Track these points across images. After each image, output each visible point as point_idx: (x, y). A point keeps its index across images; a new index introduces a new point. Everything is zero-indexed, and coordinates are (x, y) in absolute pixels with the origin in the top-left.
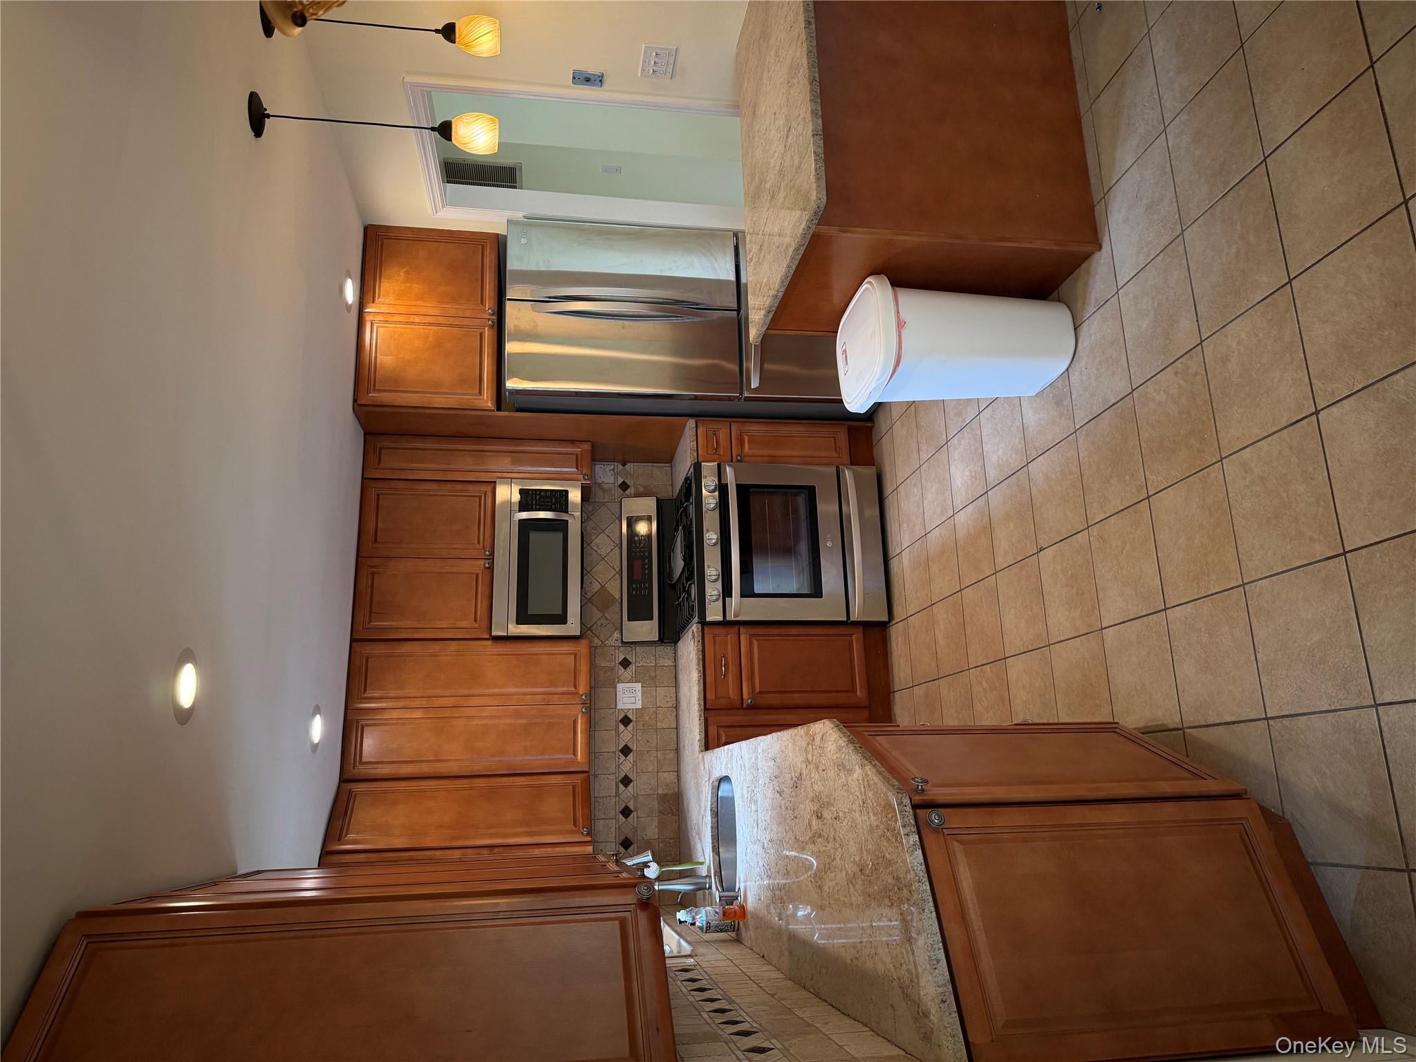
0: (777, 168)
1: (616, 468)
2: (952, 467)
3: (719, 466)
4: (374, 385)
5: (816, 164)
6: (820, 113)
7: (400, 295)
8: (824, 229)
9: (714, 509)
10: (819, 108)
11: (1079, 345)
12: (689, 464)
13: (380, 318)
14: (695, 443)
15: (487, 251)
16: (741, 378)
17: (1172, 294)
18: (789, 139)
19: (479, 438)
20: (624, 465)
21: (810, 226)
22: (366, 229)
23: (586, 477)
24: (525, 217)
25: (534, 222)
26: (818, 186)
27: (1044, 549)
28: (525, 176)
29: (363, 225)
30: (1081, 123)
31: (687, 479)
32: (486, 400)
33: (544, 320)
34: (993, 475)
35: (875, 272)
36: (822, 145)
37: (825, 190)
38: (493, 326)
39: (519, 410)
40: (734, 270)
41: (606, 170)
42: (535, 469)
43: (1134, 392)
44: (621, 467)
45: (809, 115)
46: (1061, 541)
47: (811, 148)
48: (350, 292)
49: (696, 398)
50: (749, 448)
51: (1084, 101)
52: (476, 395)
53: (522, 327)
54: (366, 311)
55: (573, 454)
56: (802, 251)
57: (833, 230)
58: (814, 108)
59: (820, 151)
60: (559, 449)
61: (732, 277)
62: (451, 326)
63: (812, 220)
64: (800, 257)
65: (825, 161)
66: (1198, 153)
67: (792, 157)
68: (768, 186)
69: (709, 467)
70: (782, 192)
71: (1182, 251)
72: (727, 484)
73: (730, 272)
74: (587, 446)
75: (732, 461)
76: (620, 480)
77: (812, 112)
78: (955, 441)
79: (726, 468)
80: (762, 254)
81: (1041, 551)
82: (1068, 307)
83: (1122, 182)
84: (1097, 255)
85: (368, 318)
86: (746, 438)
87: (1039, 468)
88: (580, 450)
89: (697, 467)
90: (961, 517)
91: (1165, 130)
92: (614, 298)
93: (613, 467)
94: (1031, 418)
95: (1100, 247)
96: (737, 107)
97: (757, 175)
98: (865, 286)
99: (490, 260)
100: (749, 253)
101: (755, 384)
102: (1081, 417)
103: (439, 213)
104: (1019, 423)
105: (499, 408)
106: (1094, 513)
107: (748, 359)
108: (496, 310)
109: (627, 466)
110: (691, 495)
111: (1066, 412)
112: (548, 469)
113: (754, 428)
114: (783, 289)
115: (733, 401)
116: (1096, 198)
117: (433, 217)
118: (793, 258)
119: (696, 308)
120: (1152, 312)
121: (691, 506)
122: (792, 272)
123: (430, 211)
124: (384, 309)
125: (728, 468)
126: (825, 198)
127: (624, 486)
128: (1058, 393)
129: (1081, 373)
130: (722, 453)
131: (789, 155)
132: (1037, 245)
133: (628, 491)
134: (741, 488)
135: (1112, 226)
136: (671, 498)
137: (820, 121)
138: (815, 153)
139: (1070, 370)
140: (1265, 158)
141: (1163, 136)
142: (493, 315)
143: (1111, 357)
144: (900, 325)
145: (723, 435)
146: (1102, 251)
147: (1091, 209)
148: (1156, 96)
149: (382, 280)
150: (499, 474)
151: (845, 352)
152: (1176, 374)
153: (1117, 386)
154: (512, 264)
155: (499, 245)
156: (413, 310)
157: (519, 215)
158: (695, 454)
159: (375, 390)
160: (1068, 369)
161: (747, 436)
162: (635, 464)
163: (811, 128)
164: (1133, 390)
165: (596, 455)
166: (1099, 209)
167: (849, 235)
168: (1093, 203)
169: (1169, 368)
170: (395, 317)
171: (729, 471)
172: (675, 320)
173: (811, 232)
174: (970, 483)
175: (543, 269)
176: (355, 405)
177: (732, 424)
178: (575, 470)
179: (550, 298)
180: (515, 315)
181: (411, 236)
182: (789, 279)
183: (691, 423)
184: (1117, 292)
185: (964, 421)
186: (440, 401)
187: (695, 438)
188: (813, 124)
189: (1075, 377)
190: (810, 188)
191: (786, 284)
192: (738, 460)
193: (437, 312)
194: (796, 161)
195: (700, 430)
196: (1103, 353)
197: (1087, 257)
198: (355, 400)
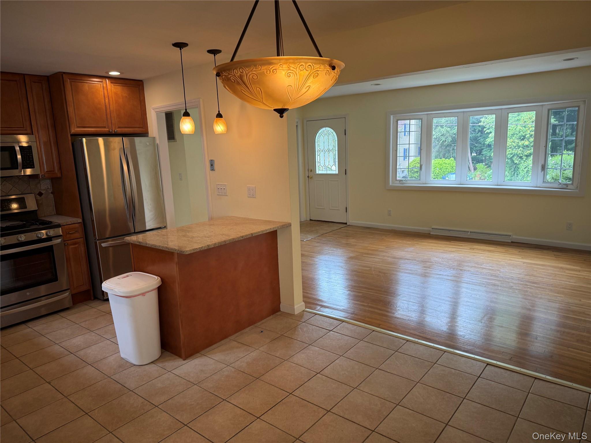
0: (194, 236)
1: (49, 189)
2: (80, 337)
3: (61, 236)
4: (73, 82)
5: (198, 248)
6: (215, 246)
7: (116, 94)
8: (176, 256)
9: (38, 237)
10: (217, 245)
11: (146, 366)
12: (59, 222)
13: (105, 85)
14: (70, 223)
15: (141, 129)
16: (105, 239)
17: (172, 390)
18: (205, 238)
19: (54, 126)
20: (52, 193)
21: (177, 251)
22: (141, 81)
23: (43, 176)
24: (157, 144)
25: (155, 148)
26: (191, 250)
27: (50, 384)
28: (172, 143)
29: (143, 80)
30: (226, 338)
31: (51, 222)
32: (75, 130)
33: (116, 154)
34: (82, 353)
35: (162, 280)
36: (205, 249)
37: (190, 253)
38: (110, 132)
39: (73, 145)
40: (151, 228)
41: (180, 174)
42: (43, 152)
43: (131, 392)
44: (50, 192)
45: (214, 242)
46: (56, 389)
47: (203, 245)
48: (114, 73)
49: (93, 221)
50: (72, 248)
51: (232, 337)
52: (76, 125)
53: (112, 144)
54: (107, 80)
55: (54, 169)
56: (166, 250)
57: (176, 260)
58: (217, 244)
59: (203, 249)
60: (55, 164)
61: (148, 228)
62: (107, 115)
63: (179, 251)
64: (164, 249)
65: (200, 251)
66: (223, 379)
67: (199, 240)
68: (188, 234)
69: (60, 231)
70: (187, 239)
71: (189, 387)
72: (52, 241)
73: (150, 227)
74: (59, 175)
75: (64, 241)
76: (43, 192)
77: (215, 243)
78: (94, 334)
79: (59, 239)
80: (162, 236)
81: (49, 383)
82: (160, 356)
83: (209, 358)
84: (181, 360)
85: (104, 80)
86: (77, 246)
87: (89, 370)
88: (57, 172)
89: (58, 226)
90: (57, 347)
91: (228, 366)
92: (131, 181)
93: (50, 188)
94: (111, 359)
95: (184, 360)
96: (212, 219)
97: (190, 230)
98: (156, 277)
99: (137, 130)
100: (161, 232)
101: (104, 245)
102: (116, 377)
103: (153, 110)
104: (107, 355)
105: (72, 135)
106: (73, 396)
107: (112, 241)
108: (117, 133)
109: (51, 195)
110: (43, 225)
111: (117, 371)
112: (44, 158)
113: (82, 249)
114: (150, 246)
115: (94, 237)
116: (202, 352)
117: (151, 108)
118: (163, 247)
119: (133, 216)
120: (164, 386)
121: (37, 226)
122: (158, 248)
123: (153, 106)
124: (109, 87)
125: (60, 240)
126: (188, 253)
127: (40, 194)
128: (125, 365)
129: (135, 370)
130: (67, 236)
131: (199, 239)
132: (182, 337)
133: (38, 196)
134: (51, 248)
135: (193, 361)
136: (38, 217)
137: (213, 246)
138: (202, 247)
139: (135, 366)
140: (225, 400)
141: (226, 366)
142: (114, 132)
143: (143, 378)
144: (143, 294)
145: (77, 235)
146: (183, 361)
147: (198, 352)
148: (238, 359)
149: (121, 87)
150: (37, 136)
151: (128, 276)
152: (142, 403)
153: (131, 384)
154: (137, 140)
155: (144, 134)
156: (111, 99)
157: (158, 141)
158: (65, 224)
159: (71, 82)
160: (135, 365)
161: (78, 246)
162: (53, 198)
163: (210, 244)
164: (132, 391)
165: (55, 180)
166: (198, 355)
167: (175, 266)
168: (200, 352)
169: (143, 400)
170: (106, 92)
171: (59, 240)
172: (126, 207)
173: (175, 251)
174: (75, 345)
175: (138, 152)
176: (62, 73)
177: (83, 238)
178: (46, 171)
179: (126, 155)
180: (116, 141)
181: (142, 99)
182: (155, 247)
183: (80, 220)
184: (169, 372)
185: (103, 335)
186: (71, 110)
187: (73, 223)
188: (211, 244)
189: (132, 369)
190: (190, 248)
191: (153, 247)
192: (65, 244)
193: (111, 109)
194: (198, 241)
195: (77, 225)
196: (144, 375)
197: (180, 356)
198: (64, 73)
